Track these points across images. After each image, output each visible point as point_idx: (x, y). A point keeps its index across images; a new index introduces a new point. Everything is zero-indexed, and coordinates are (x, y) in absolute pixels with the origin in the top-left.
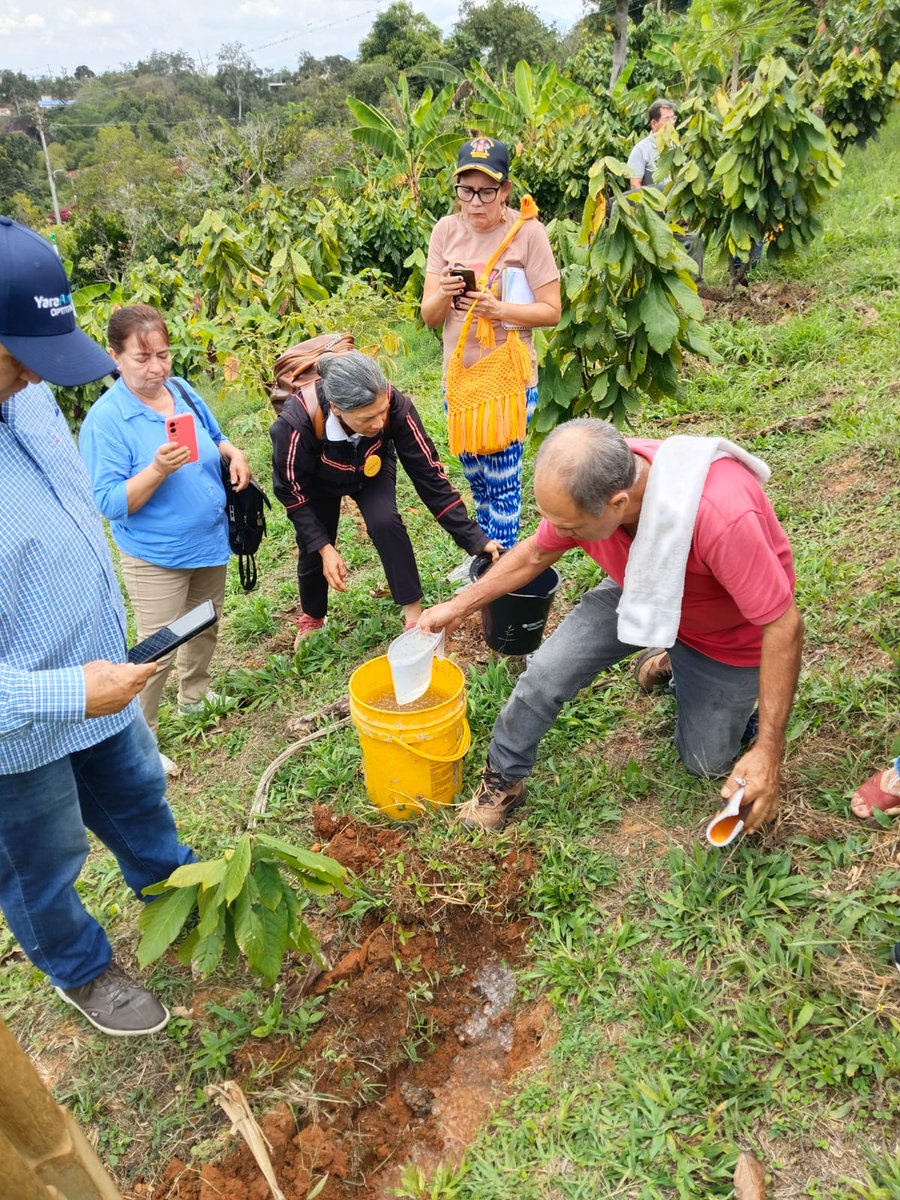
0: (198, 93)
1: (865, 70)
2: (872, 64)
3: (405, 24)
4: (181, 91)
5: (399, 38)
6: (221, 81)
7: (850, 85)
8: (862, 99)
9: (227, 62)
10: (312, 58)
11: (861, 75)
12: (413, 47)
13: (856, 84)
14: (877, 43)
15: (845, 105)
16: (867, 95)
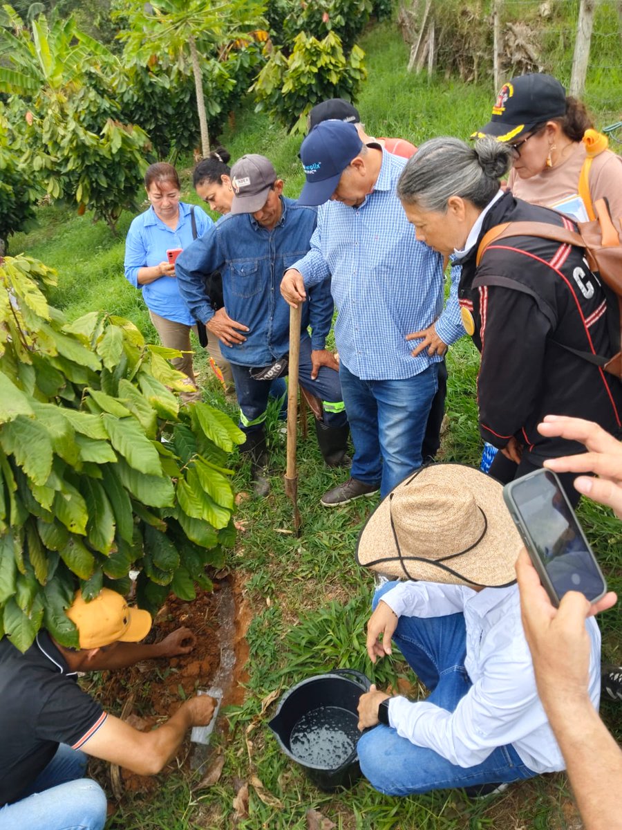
1: (328, 54)
2: (333, 48)
7: (315, 70)
8: (330, 84)
11: (324, 60)
13: (321, 69)
14: (342, 10)
15: (314, 90)
16: (334, 79)
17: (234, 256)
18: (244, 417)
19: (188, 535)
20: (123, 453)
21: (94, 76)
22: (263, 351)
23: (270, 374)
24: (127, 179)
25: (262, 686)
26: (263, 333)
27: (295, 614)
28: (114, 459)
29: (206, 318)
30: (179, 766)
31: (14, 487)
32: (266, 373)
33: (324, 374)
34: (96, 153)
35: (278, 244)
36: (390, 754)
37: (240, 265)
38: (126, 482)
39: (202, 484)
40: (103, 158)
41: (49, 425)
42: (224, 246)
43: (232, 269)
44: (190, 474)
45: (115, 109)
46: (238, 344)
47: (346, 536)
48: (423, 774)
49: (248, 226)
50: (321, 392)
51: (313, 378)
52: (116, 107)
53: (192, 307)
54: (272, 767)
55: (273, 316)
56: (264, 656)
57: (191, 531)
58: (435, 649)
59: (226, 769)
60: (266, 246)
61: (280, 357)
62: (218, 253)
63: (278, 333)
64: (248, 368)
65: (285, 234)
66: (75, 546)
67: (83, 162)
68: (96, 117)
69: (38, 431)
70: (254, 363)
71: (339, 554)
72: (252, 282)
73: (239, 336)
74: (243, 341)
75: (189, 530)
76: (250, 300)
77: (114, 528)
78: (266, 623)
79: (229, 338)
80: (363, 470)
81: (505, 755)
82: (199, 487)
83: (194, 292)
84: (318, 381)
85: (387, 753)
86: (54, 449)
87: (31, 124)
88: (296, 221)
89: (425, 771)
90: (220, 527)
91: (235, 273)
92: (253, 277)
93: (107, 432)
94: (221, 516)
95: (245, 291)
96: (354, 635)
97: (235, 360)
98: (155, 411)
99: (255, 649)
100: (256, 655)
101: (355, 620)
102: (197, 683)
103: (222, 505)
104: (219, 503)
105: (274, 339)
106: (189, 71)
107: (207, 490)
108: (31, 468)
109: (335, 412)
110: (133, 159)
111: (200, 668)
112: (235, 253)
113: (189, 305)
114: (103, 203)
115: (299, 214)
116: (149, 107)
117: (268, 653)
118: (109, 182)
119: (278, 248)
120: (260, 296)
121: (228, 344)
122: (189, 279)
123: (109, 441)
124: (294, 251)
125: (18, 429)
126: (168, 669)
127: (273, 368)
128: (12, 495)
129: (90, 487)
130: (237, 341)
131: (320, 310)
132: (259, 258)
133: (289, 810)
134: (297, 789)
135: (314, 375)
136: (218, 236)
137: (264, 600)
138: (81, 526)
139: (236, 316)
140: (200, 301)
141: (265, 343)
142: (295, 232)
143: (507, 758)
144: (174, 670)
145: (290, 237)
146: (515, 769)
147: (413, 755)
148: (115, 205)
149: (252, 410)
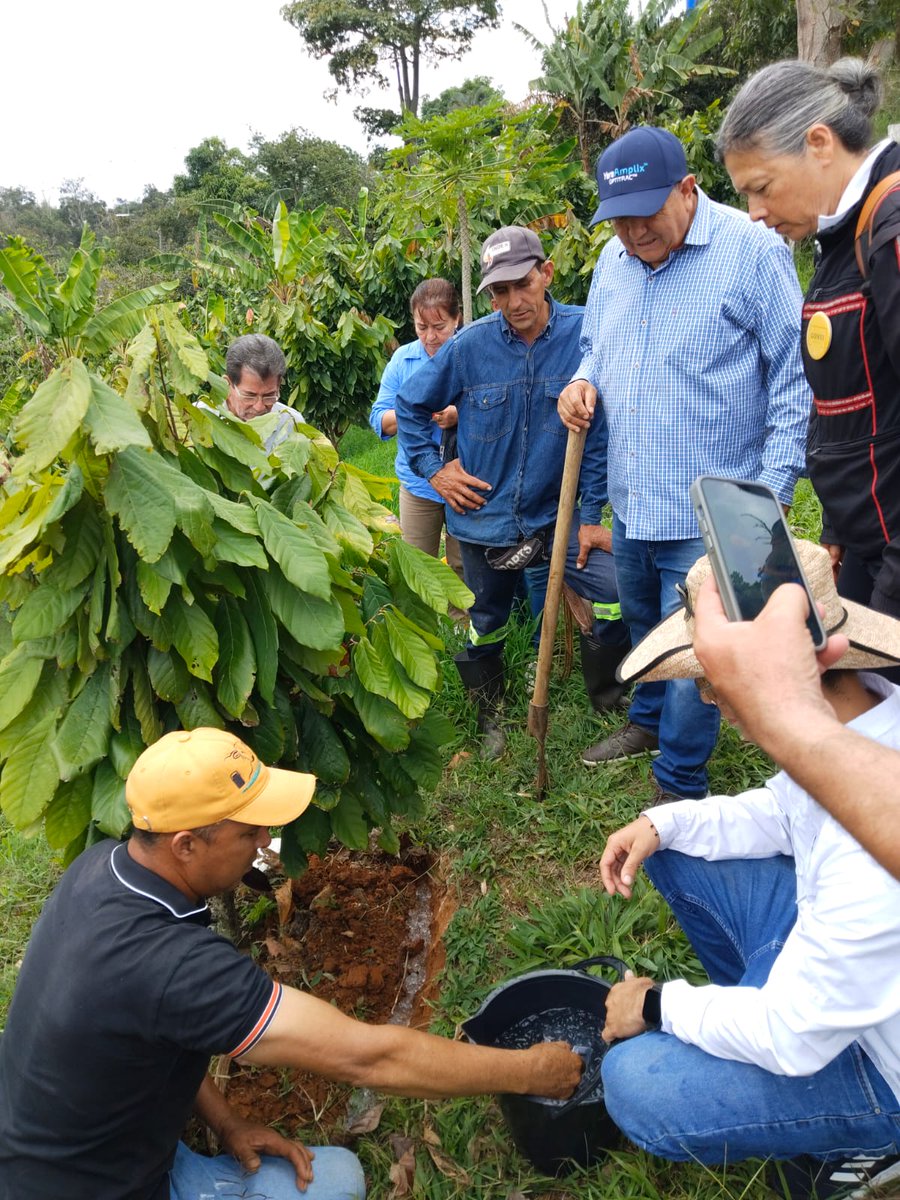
0: (38, 225)
3: (219, 159)
4: (21, 223)
5: (212, 172)
6: (64, 214)
9: (70, 195)
10: (156, 190)
12: (227, 181)
17: (475, 380)
18: (474, 630)
19: (365, 724)
20: (277, 559)
21: (337, 260)
22: (506, 523)
23: (515, 559)
24: (359, 382)
25: (460, 1004)
26: (507, 496)
27: (524, 906)
28: (264, 565)
29: (430, 471)
30: (317, 1119)
31: (118, 579)
32: (509, 558)
33: (595, 560)
34: (320, 347)
35: (538, 363)
36: (658, 1070)
37: (483, 393)
38: (277, 606)
39: (393, 648)
40: (330, 354)
41: (179, 495)
42: (463, 366)
43: (472, 400)
44: (378, 632)
45: (356, 302)
46: (475, 510)
47: (616, 803)
48: (715, 1108)
49: (498, 338)
50: (590, 587)
51: (579, 566)
52: (358, 299)
53: (413, 455)
54: (461, 1127)
55: (523, 469)
56: (469, 962)
57: (371, 720)
58: (738, 920)
59: (386, 1124)
60: (521, 365)
61: (530, 533)
62: (453, 377)
63: (531, 496)
64: (483, 548)
65: (550, 348)
66: (199, 701)
67: (304, 357)
68: (332, 312)
69: (159, 493)
70: (492, 540)
71: (602, 826)
72: (496, 418)
73: (476, 497)
74: (482, 505)
75: (368, 717)
76: (494, 445)
77: (253, 678)
78: (477, 918)
79: (461, 499)
80: (648, 707)
81: (865, 1088)
82: (387, 654)
83: (417, 433)
84: (586, 570)
85: (652, 1070)
86: (177, 521)
87: (250, 324)
88: (568, 332)
89: (721, 1104)
90: (413, 715)
91: (475, 405)
92: (500, 410)
93: (259, 528)
94: (416, 701)
95: (487, 430)
96: (616, 937)
97: (464, 535)
98: (342, 548)
99: (455, 952)
100: (456, 962)
101: (618, 917)
102: (361, 1000)
103: (419, 684)
104: (415, 680)
105: (524, 505)
106: (457, 254)
107: (398, 657)
108: (140, 538)
109: (610, 618)
110: (371, 358)
111: (368, 976)
112: (477, 376)
113: (409, 452)
114: (326, 411)
115: (574, 323)
116: (400, 299)
117: (475, 960)
118: (336, 384)
119: (537, 370)
120: (508, 439)
121: (459, 509)
122: (411, 415)
123: (260, 540)
124: (561, 375)
125: (133, 483)
126: (319, 972)
127: (520, 552)
128: (114, 594)
129: (229, 619)
130: (473, 505)
131: (596, 464)
132: (511, 383)
133: (479, 1192)
134: (497, 1163)
135: (582, 561)
136: (456, 352)
137: (477, 885)
138: (206, 667)
139: (472, 471)
140: (424, 446)
141: (510, 511)
142: (565, 347)
143: (868, 1094)
144: (327, 975)
145: (556, 354)
146: (886, 1121)
147: (698, 1073)
148: (341, 418)
149: (485, 619)
